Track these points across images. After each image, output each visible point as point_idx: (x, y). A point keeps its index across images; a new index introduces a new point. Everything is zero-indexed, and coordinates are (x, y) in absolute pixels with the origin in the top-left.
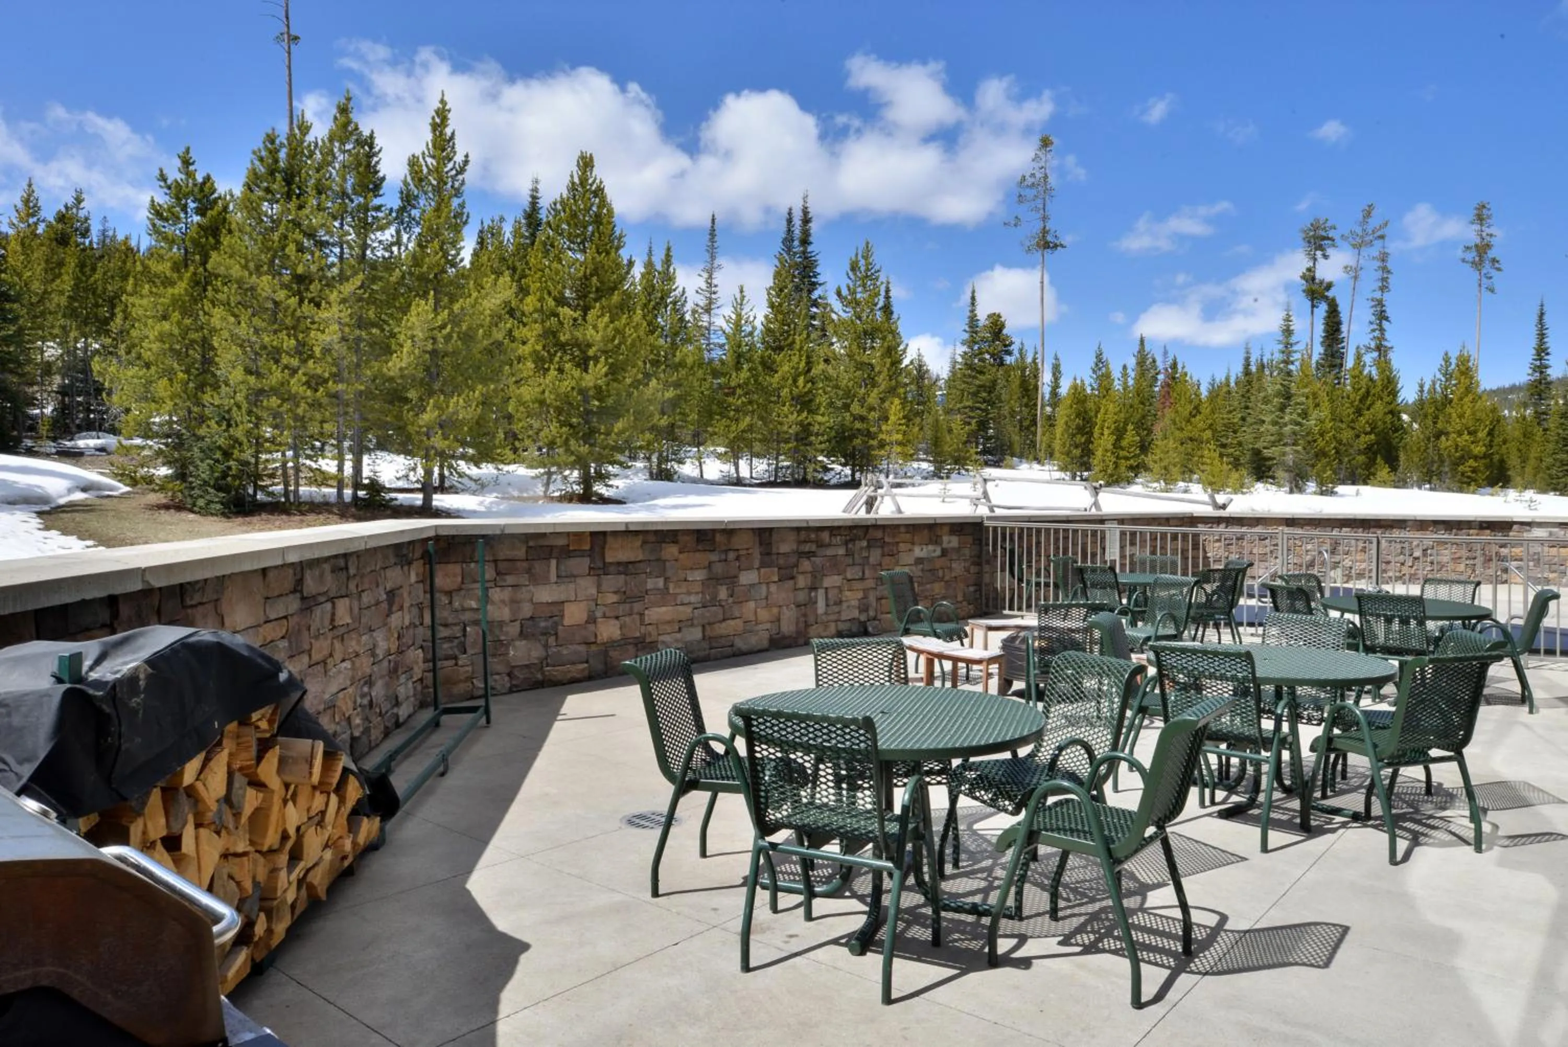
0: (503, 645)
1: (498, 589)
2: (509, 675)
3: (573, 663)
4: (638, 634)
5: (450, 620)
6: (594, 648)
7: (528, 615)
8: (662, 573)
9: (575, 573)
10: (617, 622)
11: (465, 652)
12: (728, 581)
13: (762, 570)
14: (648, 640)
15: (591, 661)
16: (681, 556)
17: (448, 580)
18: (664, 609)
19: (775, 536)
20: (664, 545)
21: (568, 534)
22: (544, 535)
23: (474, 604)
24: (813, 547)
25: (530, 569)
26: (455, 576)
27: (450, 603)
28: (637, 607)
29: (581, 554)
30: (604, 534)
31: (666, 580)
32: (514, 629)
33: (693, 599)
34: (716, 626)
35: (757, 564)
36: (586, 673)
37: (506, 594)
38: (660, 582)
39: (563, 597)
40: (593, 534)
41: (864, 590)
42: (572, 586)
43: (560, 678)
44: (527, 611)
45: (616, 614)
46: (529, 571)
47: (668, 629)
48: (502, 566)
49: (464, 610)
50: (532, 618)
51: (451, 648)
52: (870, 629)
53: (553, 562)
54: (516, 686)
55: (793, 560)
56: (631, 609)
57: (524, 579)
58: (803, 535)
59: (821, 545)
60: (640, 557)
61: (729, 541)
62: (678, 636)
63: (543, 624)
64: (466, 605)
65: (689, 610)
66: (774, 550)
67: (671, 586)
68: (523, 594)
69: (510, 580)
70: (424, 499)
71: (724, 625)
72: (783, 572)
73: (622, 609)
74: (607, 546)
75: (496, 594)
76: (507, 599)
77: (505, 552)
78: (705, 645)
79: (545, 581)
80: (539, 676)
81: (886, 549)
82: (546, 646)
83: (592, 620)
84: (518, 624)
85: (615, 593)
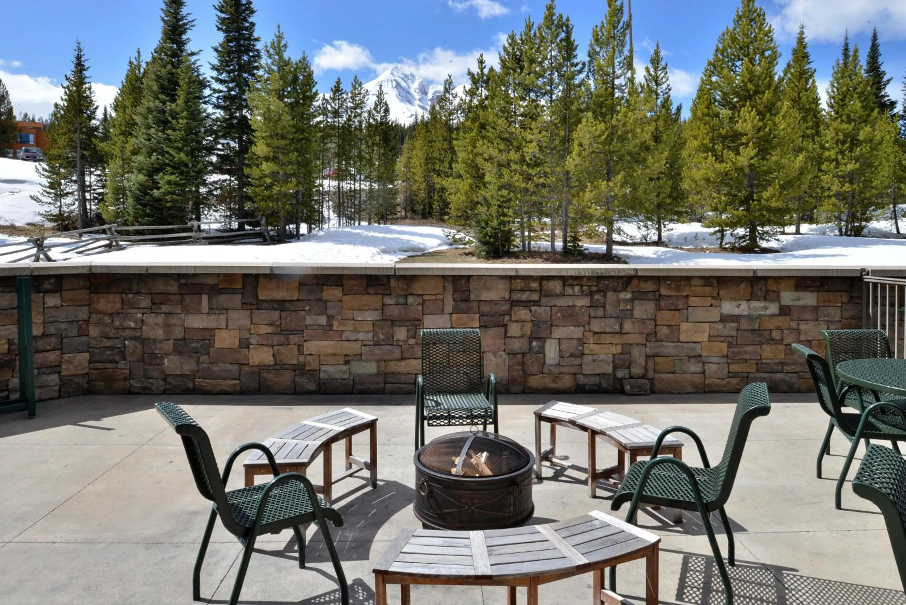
0: (158, 358)
1: (153, 315)
2: (165, 380)
3: (225, 379)
4: (295, 362)
5: (111, 335)
6: (246, 368)
7: (181, 336)
8: (323, 311)
9: (226, 307)
10: (271, 350)
11: (125, 359)
12: (407, 323)
13: (454, 316)
14: (307, 368)
15: (242, 378)
16: (345, 298)
17: (109, 306)
18: (324, 343)
19: (473, 284)
20: (324, 287)
21: (219, 275)
22: (196, 275)
23: (132, 325)
24: (535, 297)
25: (182, 301)
26: (115, 302)
27: (112, 322)
28: (294, 339)
29: (234, 292)
30: (257, 276)
31: (330, 318)
32: (169, 346)
33: (361, 336)
34: (392, 364)
35: (448, 308)
36: (238, 388)
37: (160, 319)
38: (323, 320)
39: (213, 325)
40: (246, 276)
41: (623, 345)
42: (223, 317)
43: (209, 388)
44: (178, 333)
45: (270, 342)
46: (181, 302)
47: (331, 360)
48: (158, 298)
49: (124, 329)
50: (184, 339)
51: (111, 355)
52: (628, 388)
53: (205, 298)
54: (169, 389)
55: (506, 307)
56: (287, 339)
57: (177, 309)
58: (518, 284)
59: (550, 295)
60: (296, 297)
61: (408, 286)
62: (345, 368)
63: (194, 345)
64: (125, 325)
65: (358, 345)
66: (473, 297)
67: (335, 323)
68: (174, 320)
69: (165, 308)
70: (607, 248)
71: (403, 363)
72: (485, 318)
73: (275, 339)
74: (260, 285)
75: (151, 319)
76: (160, 323)
77: (160, 287)
78: (380, 379)
79: (197, 311)
80: (191, 385)
81: (663, 303)
82: (198, 363)
83: (245, 344)
84: (171, 342)
85: (271, 325)
